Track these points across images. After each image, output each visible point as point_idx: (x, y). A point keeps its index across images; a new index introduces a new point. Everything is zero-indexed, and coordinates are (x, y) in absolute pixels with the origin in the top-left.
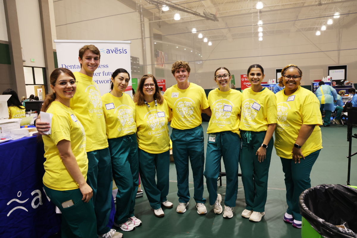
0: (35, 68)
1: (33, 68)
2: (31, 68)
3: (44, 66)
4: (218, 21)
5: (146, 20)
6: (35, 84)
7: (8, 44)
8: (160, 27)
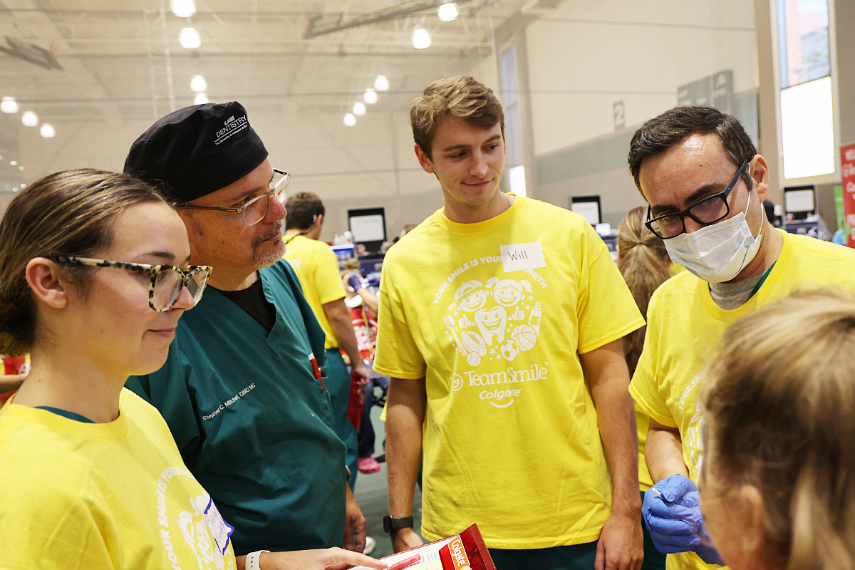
4: (59, 67)
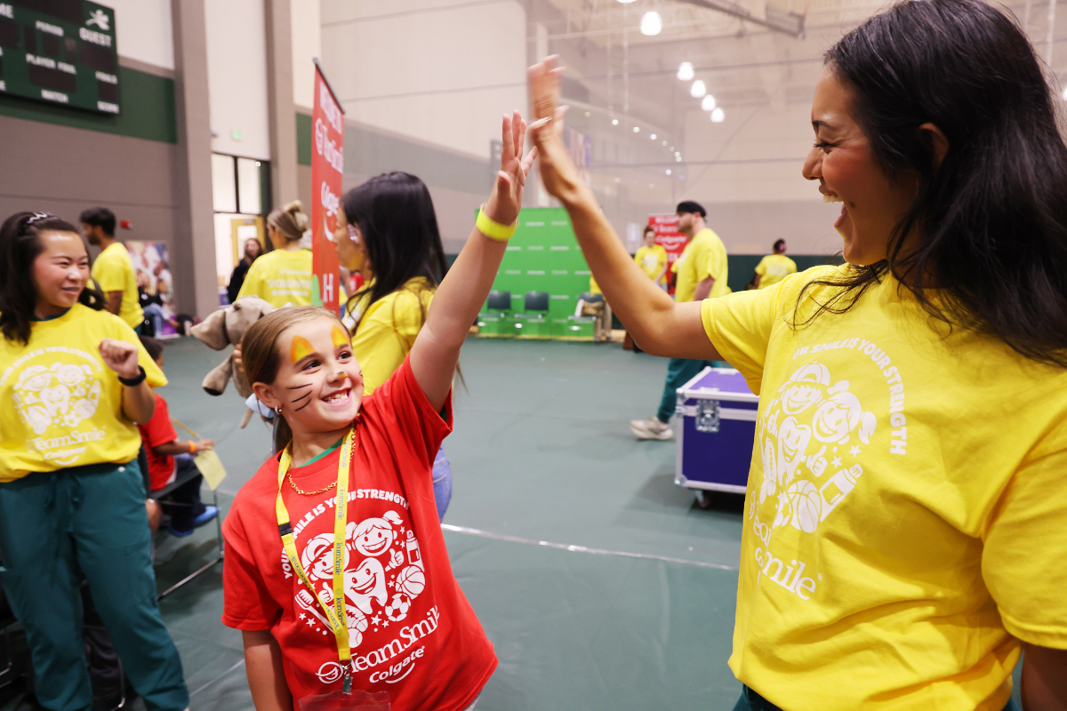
0: (241, 162)
1: (236, 158)
2: (231, 161)
3: (265, 156)
5: (541, 31)
6: (238, 211)
7: (172, 77)
8: (583, 54)
